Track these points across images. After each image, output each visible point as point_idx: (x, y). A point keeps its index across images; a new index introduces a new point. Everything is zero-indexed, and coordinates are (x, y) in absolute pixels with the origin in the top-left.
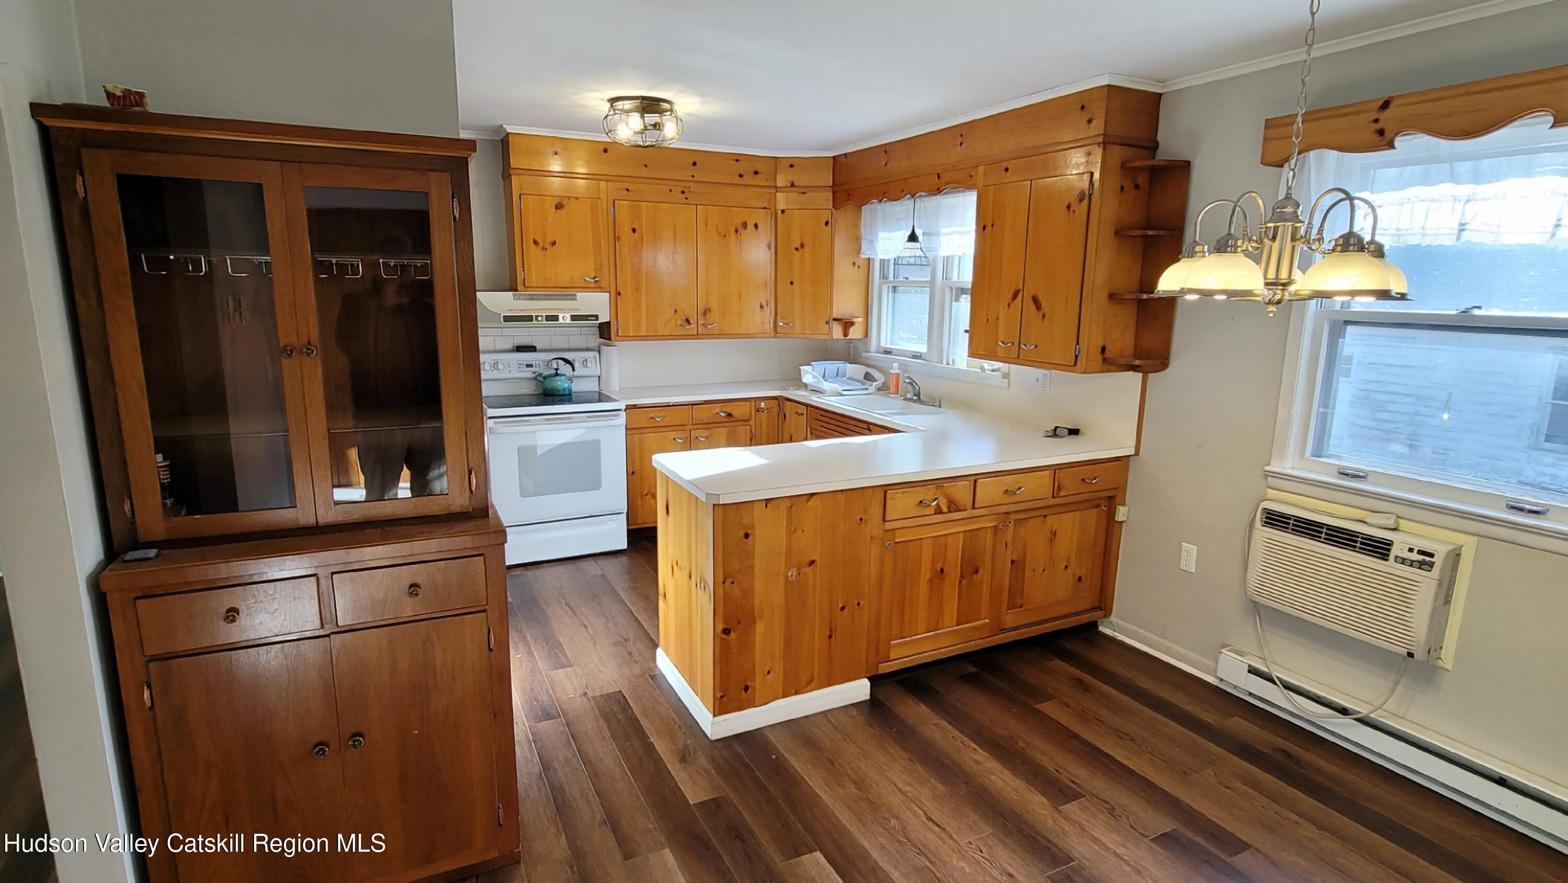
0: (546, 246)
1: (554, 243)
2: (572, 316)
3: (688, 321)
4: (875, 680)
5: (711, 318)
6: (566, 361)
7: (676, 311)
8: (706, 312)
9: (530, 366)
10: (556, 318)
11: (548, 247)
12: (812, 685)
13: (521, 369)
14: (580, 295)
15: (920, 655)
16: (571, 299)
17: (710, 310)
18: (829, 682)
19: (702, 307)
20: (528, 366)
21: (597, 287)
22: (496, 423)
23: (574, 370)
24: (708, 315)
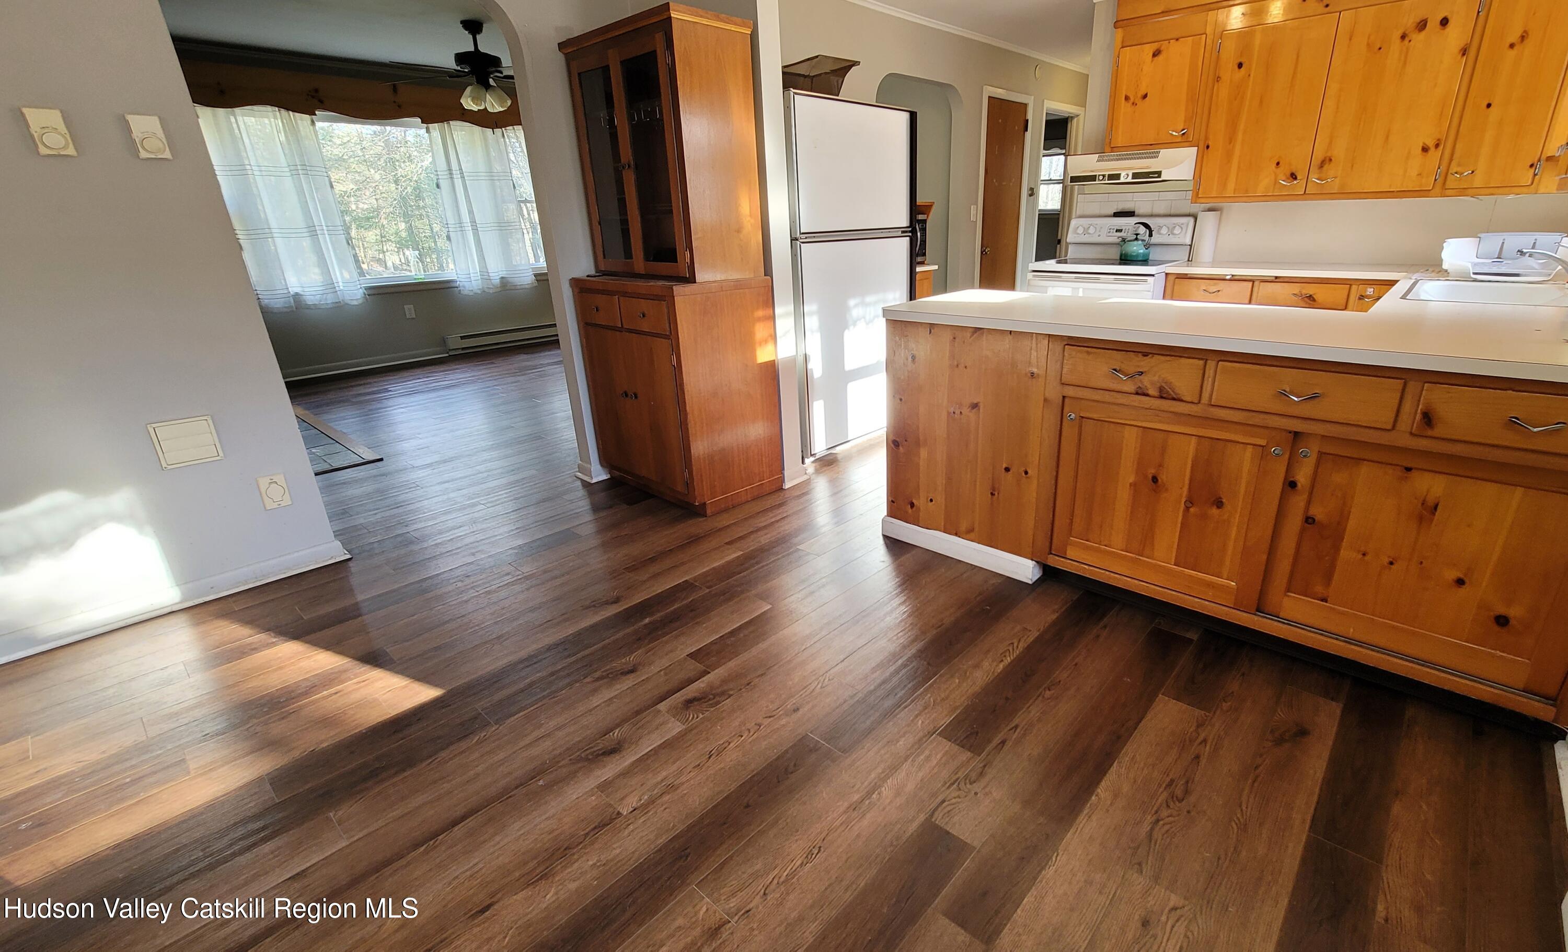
0: (1136, 101)
1: (1145, 96)
2: (1134, 174)
3: (1293, 176)
4: (1049, 574)
5: (1330, 170)
6: (1146, 226)
7: (1278, 164)
8: (1326, 161)
9: (1120, 231)
10: (1117, 176)
11: (1139, 101)
12: (972, 535)
13: (1110, 234)
14: (1163, 152)
15: (1112, 574)
16: (1152, 157)
17: (1331, 160)
18: (991, 541)
19: (1319, 155)
20: (1117, 231)
21: (1184, 140)
22: (1034, 276)
23: (1151, 235)
24: (1326, 167)
